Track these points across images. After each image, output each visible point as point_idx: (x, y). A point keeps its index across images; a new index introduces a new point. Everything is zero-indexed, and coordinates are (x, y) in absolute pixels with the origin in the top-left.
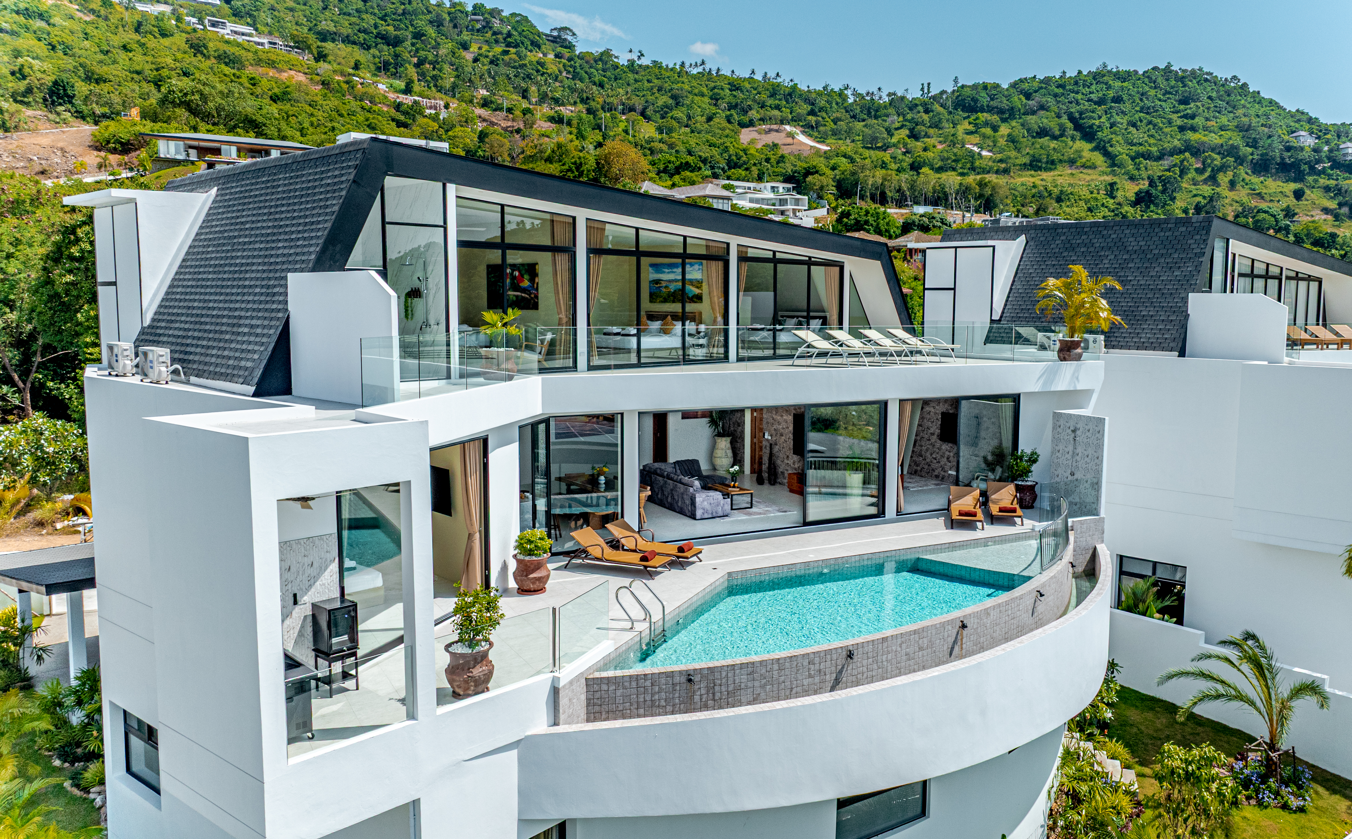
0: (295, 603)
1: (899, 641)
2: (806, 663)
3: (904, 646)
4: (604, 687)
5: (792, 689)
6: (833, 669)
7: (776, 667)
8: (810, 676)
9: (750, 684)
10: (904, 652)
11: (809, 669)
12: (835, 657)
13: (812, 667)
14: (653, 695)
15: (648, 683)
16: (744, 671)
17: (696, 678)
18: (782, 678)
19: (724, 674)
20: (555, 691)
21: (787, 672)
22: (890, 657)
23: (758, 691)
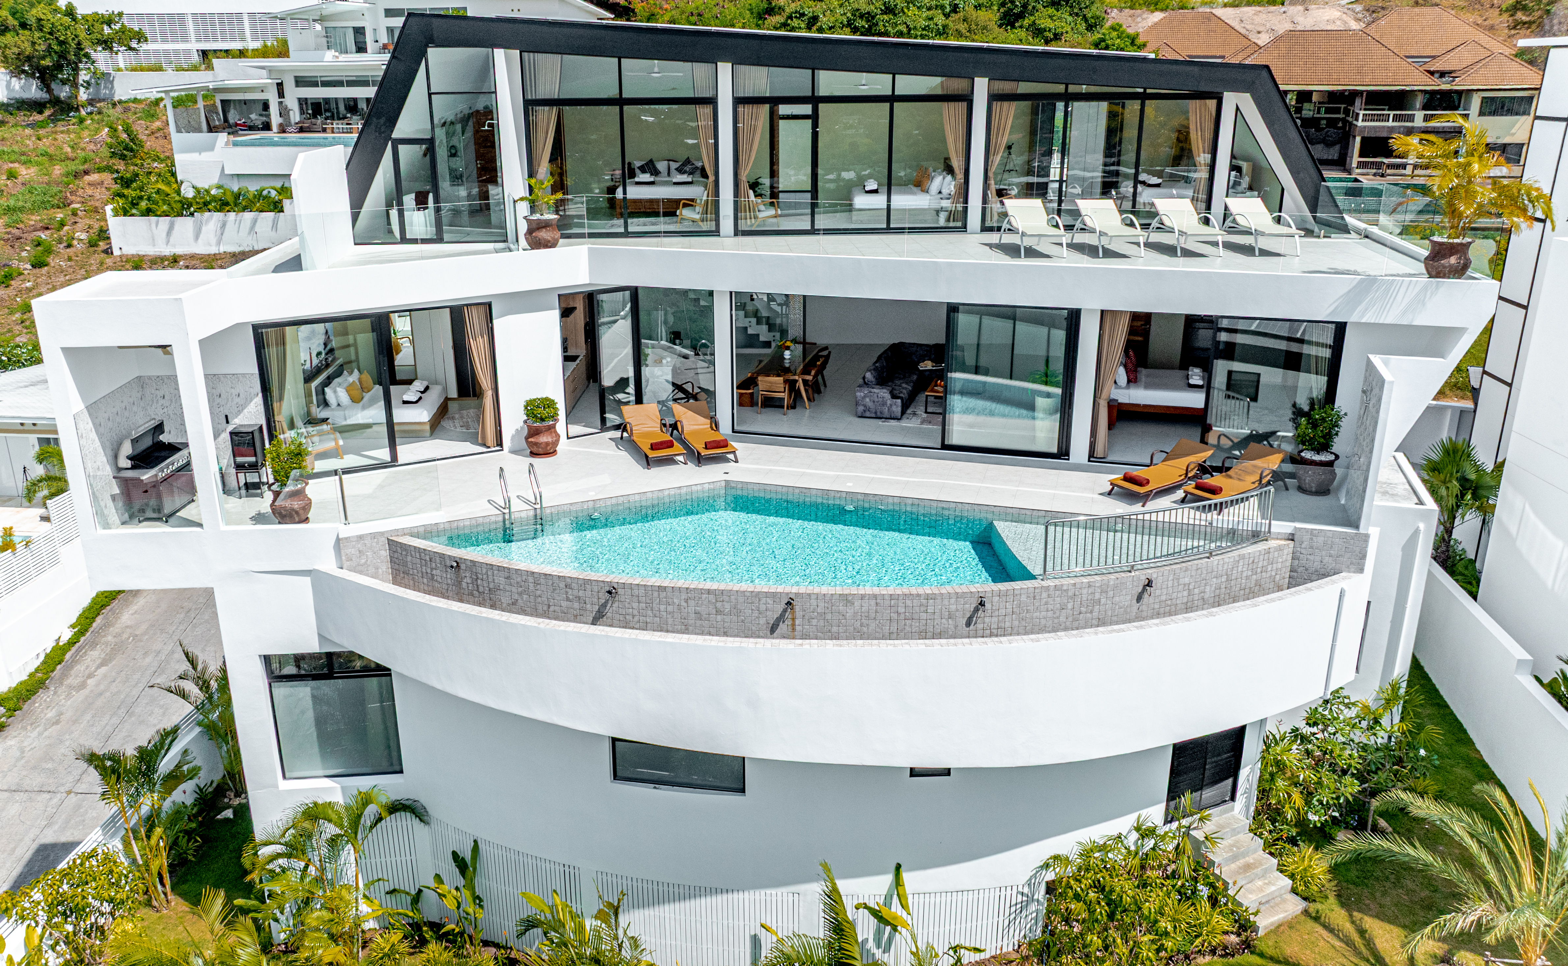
0: (228, 422)
1: (684, 596)
2: (562, 585)
3: (692, 603)
4: (399, 550)
5: (549, 606)
6: (595, 600)
7: (531, 579)
8: (568, 599)
9: (508, 588)
10: (691, 609)
11: (567, 593)
12: (596, 589)
13: (570, 591)
14: (432, 569)
15: (428, 558)
16: (502, 574)
17: (463, 566)
18: (538, 593)
19: (484, 571)
20: (338, 540)
21: (543, 588)
22: (670, 608)
23: (516, 597)
